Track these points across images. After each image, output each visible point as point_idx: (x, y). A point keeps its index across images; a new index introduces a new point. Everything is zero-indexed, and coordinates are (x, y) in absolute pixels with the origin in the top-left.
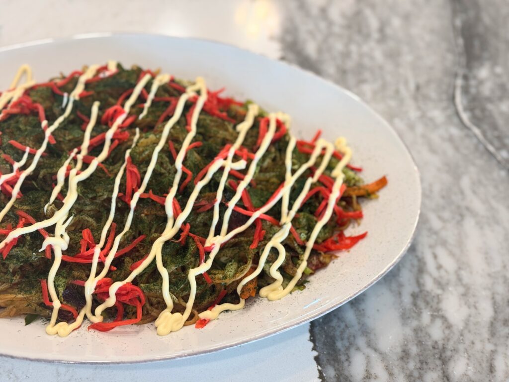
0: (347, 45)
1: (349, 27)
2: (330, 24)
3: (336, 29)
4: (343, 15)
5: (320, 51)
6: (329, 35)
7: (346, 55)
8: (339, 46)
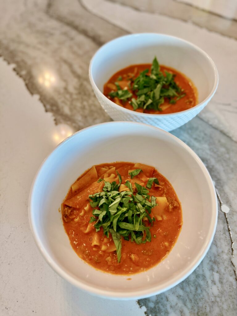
0: (82, 103)
1: (79, 93)
2: (71, 94)
3: (75, 96)
4: (75, 88)
5: (71, 110)
6: (72, 100)
7: (83, 108)
8: (79, 104)
